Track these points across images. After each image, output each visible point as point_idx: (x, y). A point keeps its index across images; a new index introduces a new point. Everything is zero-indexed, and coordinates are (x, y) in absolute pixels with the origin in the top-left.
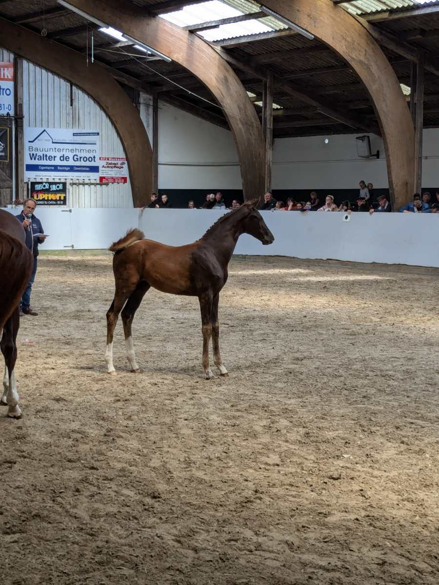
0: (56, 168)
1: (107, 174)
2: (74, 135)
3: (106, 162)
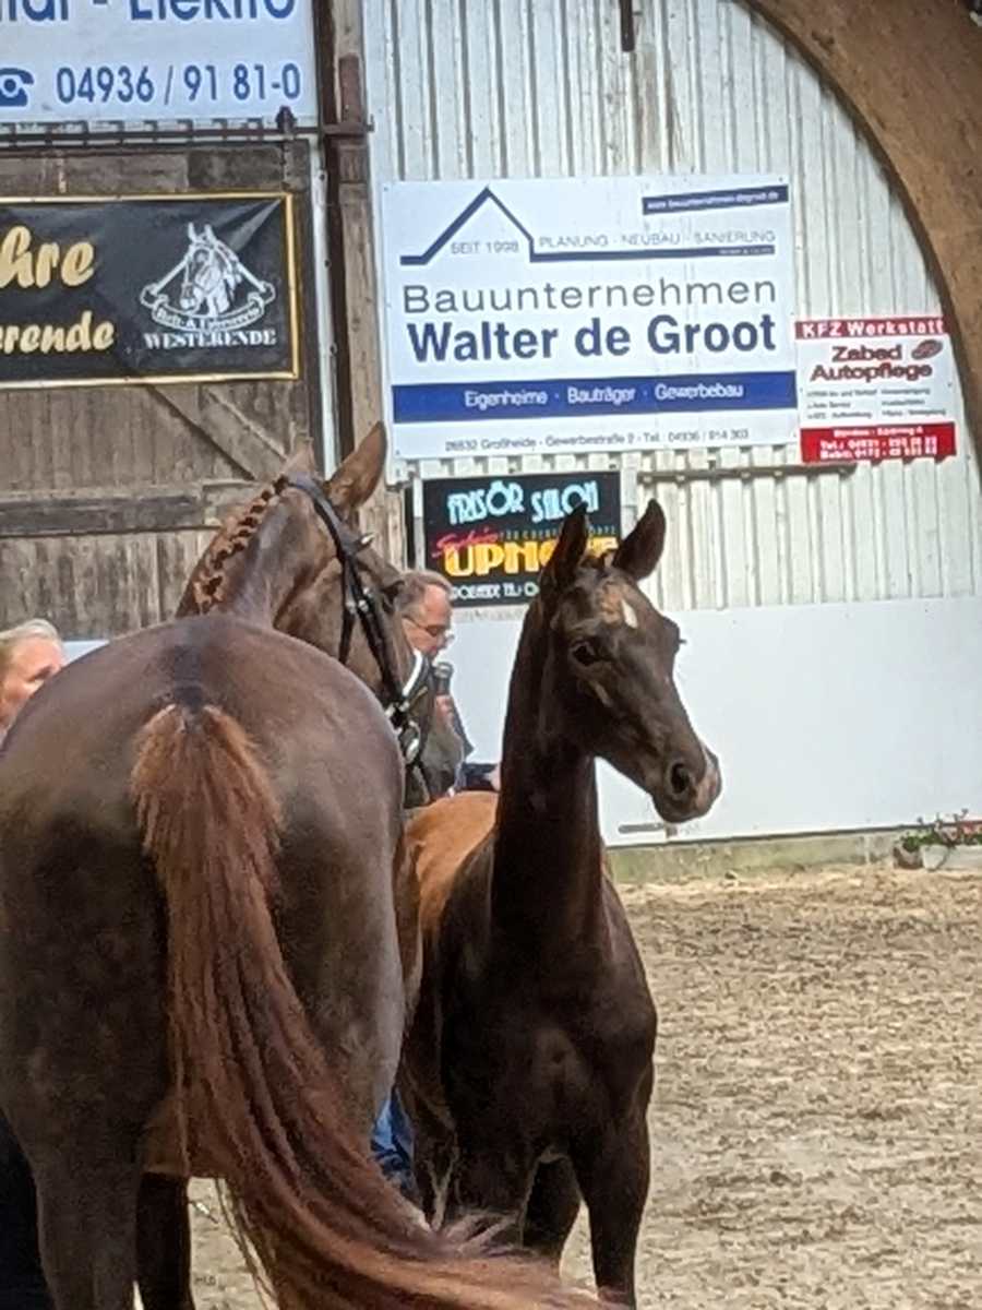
0: (556, 398)
1: (839, 410)
2: (650, 206)
3: (834, 348)
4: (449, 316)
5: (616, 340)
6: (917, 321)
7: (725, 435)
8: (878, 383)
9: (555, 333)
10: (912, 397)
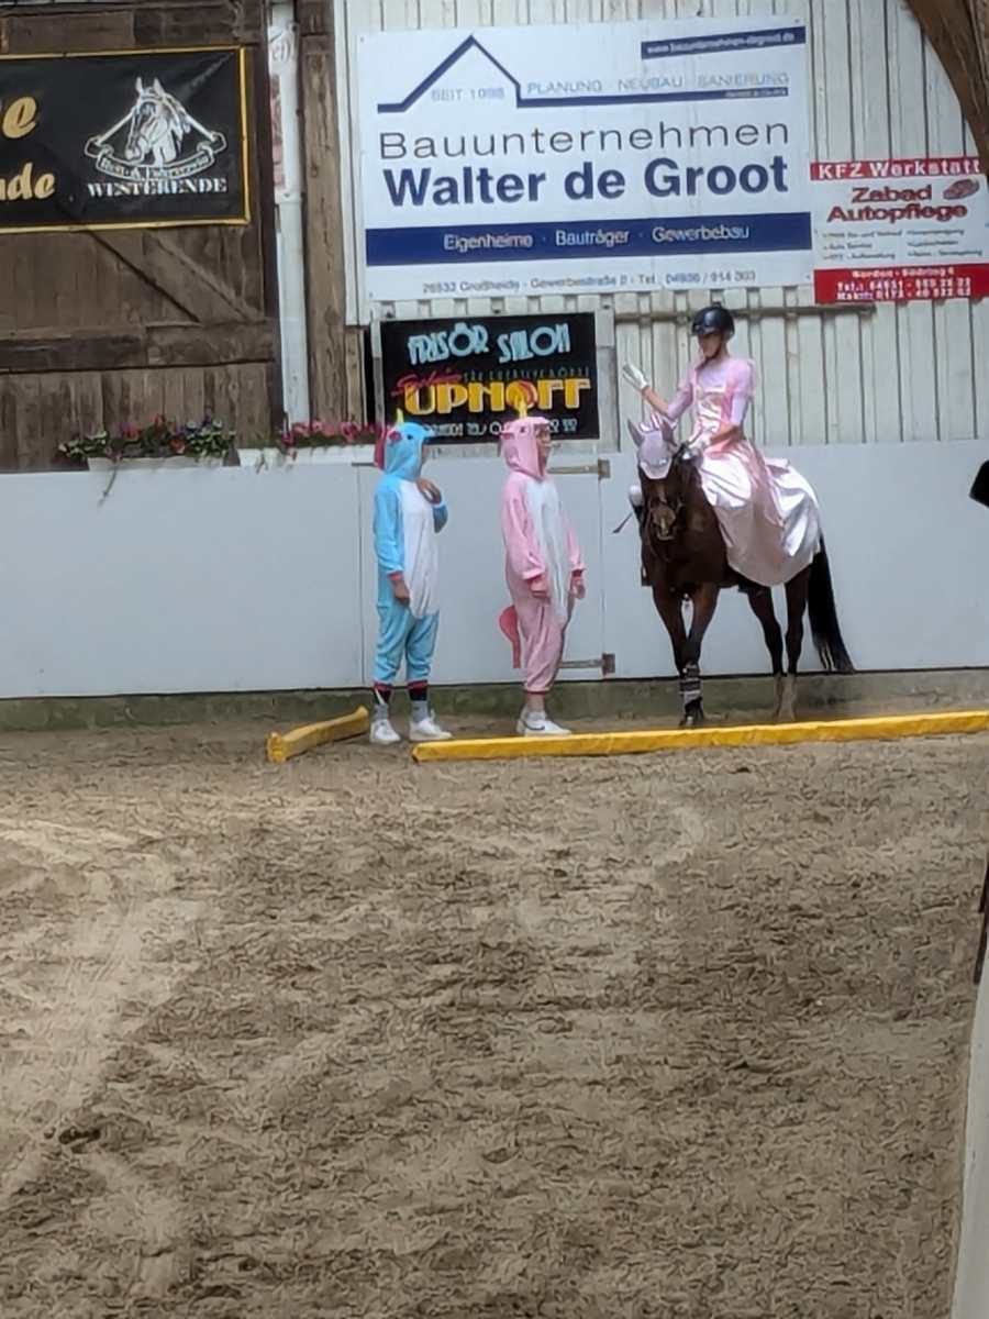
0: (542, 241)
1: (858, 252)
2: (650, 50)
3: (855, 189)
4: (428, 162)
5: (610, 183)
6: (949, 161)
7: (728, 277)
8: (904, 223)
9: (543, 177)
10: (942, 238)
